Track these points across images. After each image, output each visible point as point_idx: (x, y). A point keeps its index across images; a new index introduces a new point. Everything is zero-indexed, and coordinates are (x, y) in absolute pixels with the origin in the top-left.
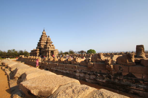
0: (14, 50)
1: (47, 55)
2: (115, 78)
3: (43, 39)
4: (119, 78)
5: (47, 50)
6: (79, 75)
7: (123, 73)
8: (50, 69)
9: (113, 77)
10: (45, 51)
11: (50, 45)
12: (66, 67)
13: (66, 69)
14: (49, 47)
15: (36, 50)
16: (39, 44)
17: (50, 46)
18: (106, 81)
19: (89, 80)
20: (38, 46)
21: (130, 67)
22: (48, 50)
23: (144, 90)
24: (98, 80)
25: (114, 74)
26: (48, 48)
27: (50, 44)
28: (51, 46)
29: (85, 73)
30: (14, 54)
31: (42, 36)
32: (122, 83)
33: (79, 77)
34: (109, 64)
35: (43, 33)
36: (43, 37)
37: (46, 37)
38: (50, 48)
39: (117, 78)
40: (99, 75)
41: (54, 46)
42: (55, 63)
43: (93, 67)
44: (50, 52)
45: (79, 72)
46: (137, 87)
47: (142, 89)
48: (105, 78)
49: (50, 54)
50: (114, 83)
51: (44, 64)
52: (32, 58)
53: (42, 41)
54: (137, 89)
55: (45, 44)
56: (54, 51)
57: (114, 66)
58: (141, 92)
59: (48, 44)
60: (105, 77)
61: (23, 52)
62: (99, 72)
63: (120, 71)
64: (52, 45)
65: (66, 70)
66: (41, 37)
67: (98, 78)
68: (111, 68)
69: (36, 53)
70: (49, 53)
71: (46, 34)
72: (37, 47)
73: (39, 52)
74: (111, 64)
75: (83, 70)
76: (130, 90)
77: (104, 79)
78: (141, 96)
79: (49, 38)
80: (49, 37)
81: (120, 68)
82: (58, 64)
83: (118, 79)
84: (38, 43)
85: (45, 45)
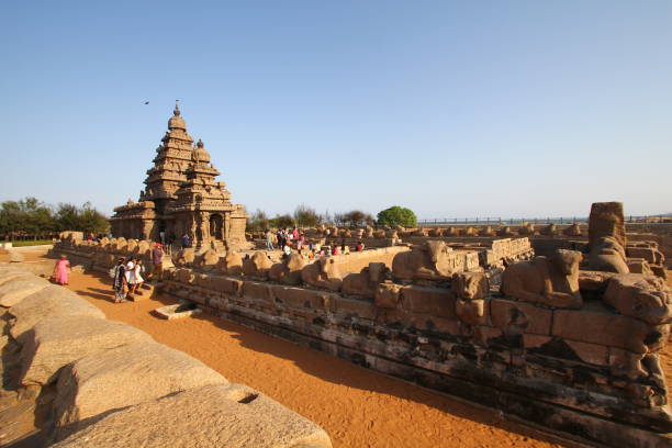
0: (35, 201)
1: (194, 230)
2: (491, 355)
3: (171, 153)
4: (508, 361)
5: (193, 209)
6: (338, 338)
7: (525, 336)
8: (207, 302)
9: (483, 352)
10: (183, 212)
11: (204, 186)
12: (277, 300)
13: (279, 306)
14: (204, 193)
15: (140, 209)
16: (154, 179)
17: (208, 191)
18: (452, 370)
19: (379, 359)
20: (147, 189)
21: (559, 315)
22: (198, 211)
23: (610, 415)
24: (419, 361)
25: (489, 340)
26: (199, 199)
27: (207, 182)
28: (213, 190)
29: (364, 331)
30: (35, 223)
31: (166, 140)
32: (522, 381)
33: (334, 347)
34: (468, 294)
35: (170, 123)
36: (171, 144)
37: (185, 147)
38: (205, 201)
39: (501, 357)
40: (422, 340)
41: (227, 188)
42: (229, 279)
43: (400, 306)
44: (205, 219)
45: (340, 325)
46: (580, 402)
47: (600, 411)
48: (450, 355)
49: (205, 226)
50: (486, 380)
51: (179, 281)
52: (119, 248)
53: (167, 165)
54: (579, 407)
55: (183, 178)
56: (224, 212)
57: (488, 306)
58: (595, 421)
59: (195, 181)
60: (450, 349)
61: (79, 214)
62: (423, 327)
63: (514, 330)
64: (218, 187)
65: (279, 312)
66: (162, 144)
67: (417, 354)
68: (478, 316)
69: (141, 223)
70: (200, 221)
71: (184, 130)
72: (142, 192)
73: (152, 215)
74: (477, 297)
75: (356, 315)
76: (553, 412)
77: (443, 359)
78: (595, 436)
79: (200, 150)
80: (200, 145)
81: (515, 313)
82: (241, 283)
83: (505, 364)
84: (148, 172)
85: (183, 186)
